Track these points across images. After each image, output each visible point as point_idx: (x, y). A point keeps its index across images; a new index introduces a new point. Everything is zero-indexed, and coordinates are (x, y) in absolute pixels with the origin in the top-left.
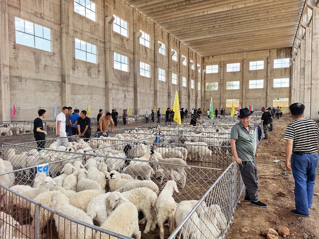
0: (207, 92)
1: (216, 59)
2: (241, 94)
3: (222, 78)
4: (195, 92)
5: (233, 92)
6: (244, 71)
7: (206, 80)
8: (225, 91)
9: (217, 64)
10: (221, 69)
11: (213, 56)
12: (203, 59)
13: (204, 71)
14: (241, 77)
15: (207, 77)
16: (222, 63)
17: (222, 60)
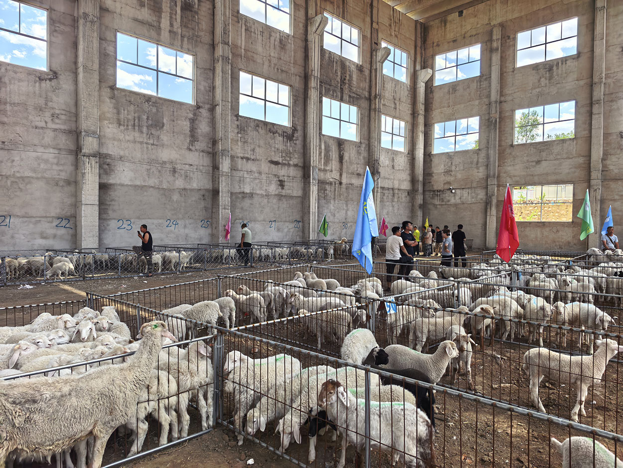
1: (473, 21)
2: (581, 160)
3: (494, 96)
5: (544, 154)
6: (597, 51)
8: (508, 151)
9: (476, 43)
10: (491, 59)
11: (461, 13)
12: (423, 31)
13: (424, 75)
14: (582, 83)
16: (497, 35)
17: (499, 20)
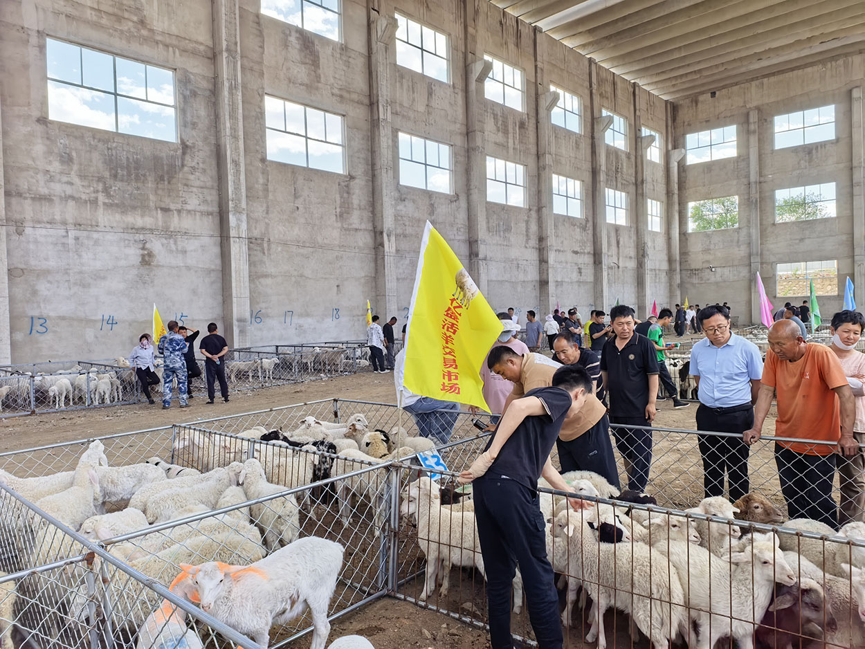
0: (692, 241)
1: (730, 101)
2: (844, 237)
3: (753, 177)
4: (634, 237)
5: (807, 232)
6: (855, 137)
7: (689, 192)
8: (770, 229)
9: (731, 124)
10: (748, 140)
11: (713, 94)
12: (673, 109)
13: (676, 156)
14: (841, 166)
15: (691, 176)
16: (754, 117)
17: (755, 104)
